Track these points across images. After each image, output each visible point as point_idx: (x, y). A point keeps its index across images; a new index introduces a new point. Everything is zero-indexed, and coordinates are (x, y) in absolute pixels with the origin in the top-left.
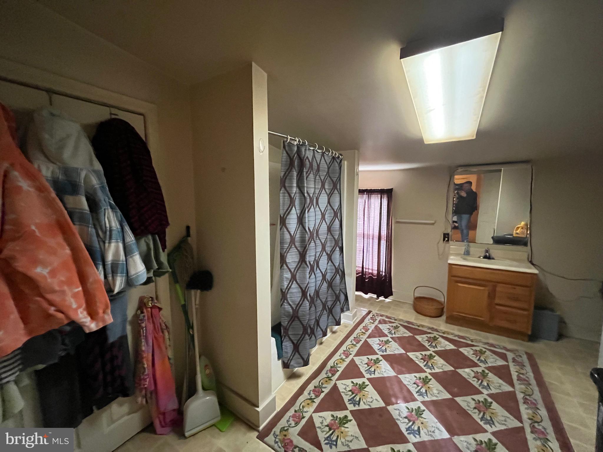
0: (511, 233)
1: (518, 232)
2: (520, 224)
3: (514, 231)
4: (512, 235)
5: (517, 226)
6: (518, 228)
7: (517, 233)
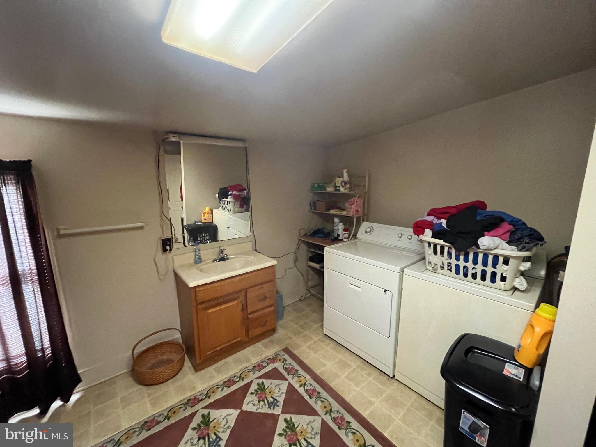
0: (200, 220)
1: (205, 217)
2: (205, 210)
3: (202, 217)
4: (201, 221)
5: (203, 213)
6: (205, 213)
7: (205, 219)
